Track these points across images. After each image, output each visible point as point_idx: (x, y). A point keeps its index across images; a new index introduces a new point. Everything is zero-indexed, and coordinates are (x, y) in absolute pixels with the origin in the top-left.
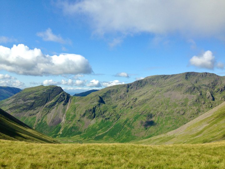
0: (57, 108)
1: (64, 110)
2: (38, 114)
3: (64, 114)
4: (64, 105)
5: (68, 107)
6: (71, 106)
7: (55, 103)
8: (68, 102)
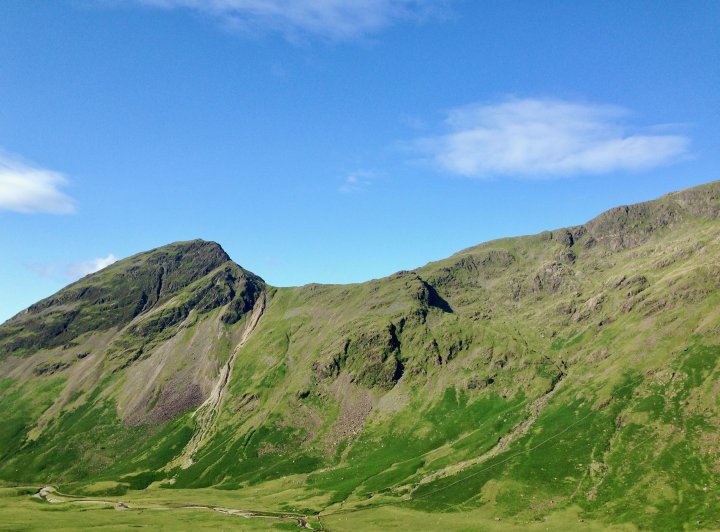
0: (187, 338)
1: (229, 344)
2: (83, 363)
3: (220, 366)
4: (228, 320)
5: (249, 330)
6: (266, 328)
7: (180, 313)
8: (249, 307)
